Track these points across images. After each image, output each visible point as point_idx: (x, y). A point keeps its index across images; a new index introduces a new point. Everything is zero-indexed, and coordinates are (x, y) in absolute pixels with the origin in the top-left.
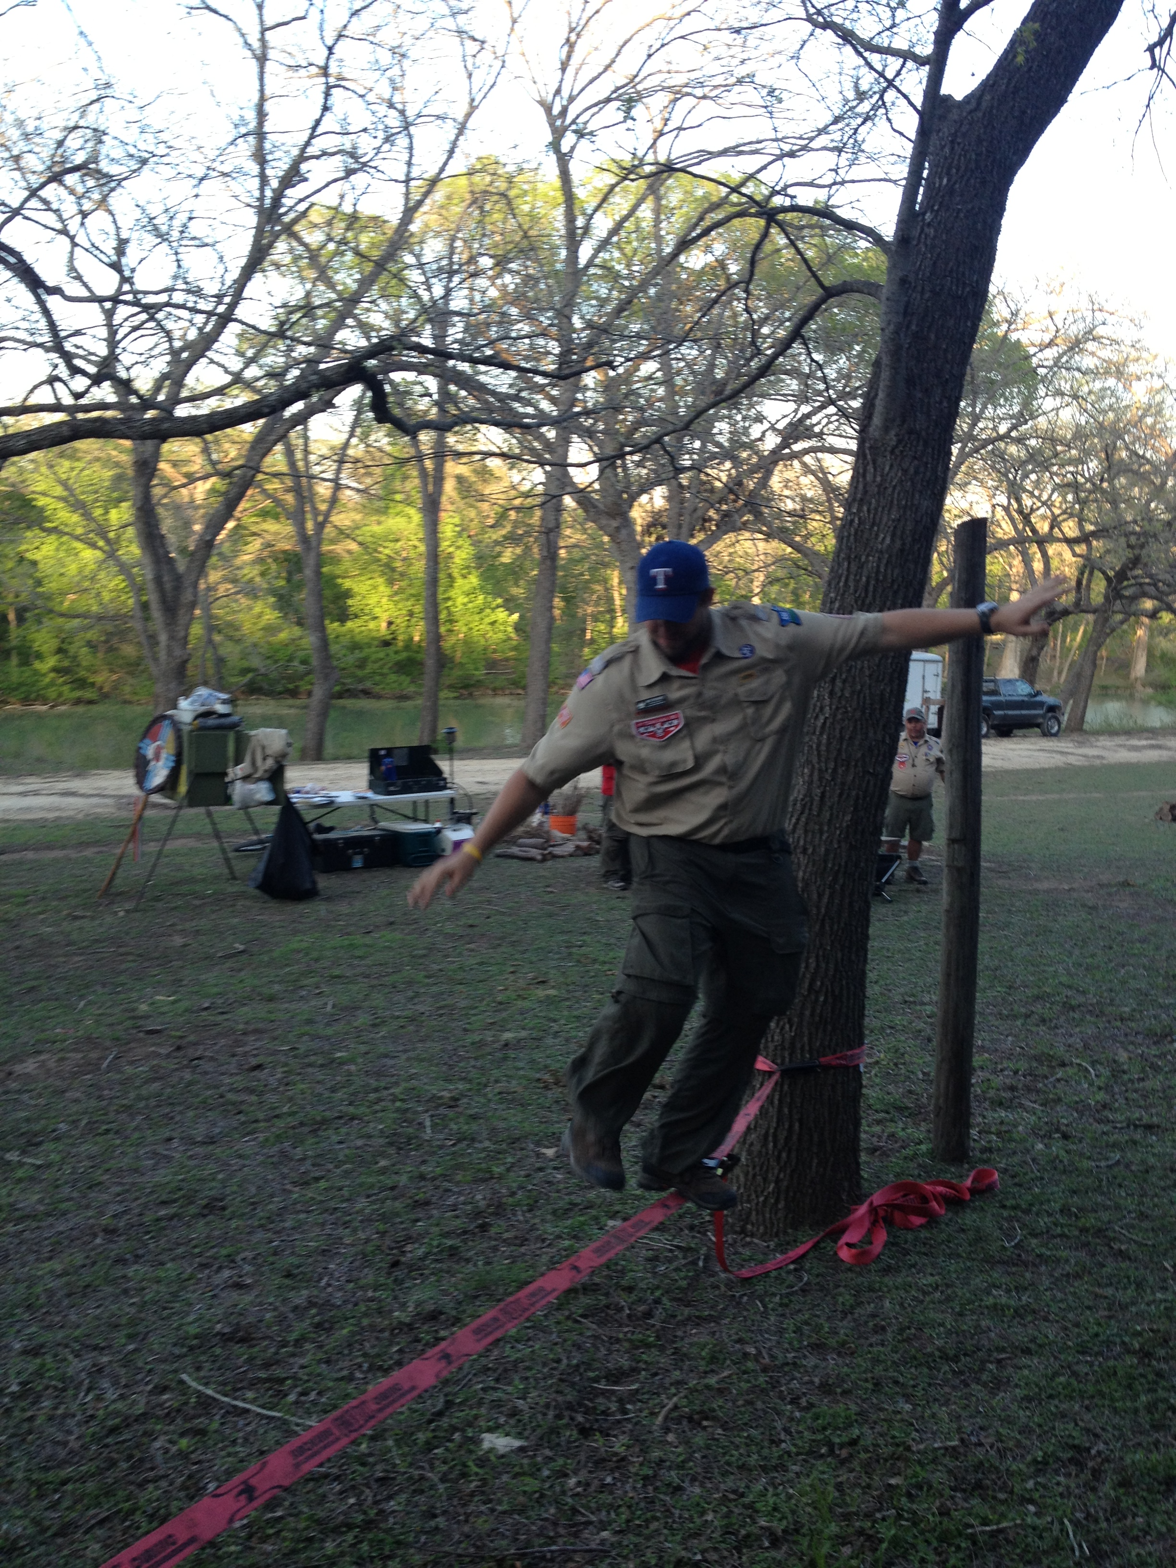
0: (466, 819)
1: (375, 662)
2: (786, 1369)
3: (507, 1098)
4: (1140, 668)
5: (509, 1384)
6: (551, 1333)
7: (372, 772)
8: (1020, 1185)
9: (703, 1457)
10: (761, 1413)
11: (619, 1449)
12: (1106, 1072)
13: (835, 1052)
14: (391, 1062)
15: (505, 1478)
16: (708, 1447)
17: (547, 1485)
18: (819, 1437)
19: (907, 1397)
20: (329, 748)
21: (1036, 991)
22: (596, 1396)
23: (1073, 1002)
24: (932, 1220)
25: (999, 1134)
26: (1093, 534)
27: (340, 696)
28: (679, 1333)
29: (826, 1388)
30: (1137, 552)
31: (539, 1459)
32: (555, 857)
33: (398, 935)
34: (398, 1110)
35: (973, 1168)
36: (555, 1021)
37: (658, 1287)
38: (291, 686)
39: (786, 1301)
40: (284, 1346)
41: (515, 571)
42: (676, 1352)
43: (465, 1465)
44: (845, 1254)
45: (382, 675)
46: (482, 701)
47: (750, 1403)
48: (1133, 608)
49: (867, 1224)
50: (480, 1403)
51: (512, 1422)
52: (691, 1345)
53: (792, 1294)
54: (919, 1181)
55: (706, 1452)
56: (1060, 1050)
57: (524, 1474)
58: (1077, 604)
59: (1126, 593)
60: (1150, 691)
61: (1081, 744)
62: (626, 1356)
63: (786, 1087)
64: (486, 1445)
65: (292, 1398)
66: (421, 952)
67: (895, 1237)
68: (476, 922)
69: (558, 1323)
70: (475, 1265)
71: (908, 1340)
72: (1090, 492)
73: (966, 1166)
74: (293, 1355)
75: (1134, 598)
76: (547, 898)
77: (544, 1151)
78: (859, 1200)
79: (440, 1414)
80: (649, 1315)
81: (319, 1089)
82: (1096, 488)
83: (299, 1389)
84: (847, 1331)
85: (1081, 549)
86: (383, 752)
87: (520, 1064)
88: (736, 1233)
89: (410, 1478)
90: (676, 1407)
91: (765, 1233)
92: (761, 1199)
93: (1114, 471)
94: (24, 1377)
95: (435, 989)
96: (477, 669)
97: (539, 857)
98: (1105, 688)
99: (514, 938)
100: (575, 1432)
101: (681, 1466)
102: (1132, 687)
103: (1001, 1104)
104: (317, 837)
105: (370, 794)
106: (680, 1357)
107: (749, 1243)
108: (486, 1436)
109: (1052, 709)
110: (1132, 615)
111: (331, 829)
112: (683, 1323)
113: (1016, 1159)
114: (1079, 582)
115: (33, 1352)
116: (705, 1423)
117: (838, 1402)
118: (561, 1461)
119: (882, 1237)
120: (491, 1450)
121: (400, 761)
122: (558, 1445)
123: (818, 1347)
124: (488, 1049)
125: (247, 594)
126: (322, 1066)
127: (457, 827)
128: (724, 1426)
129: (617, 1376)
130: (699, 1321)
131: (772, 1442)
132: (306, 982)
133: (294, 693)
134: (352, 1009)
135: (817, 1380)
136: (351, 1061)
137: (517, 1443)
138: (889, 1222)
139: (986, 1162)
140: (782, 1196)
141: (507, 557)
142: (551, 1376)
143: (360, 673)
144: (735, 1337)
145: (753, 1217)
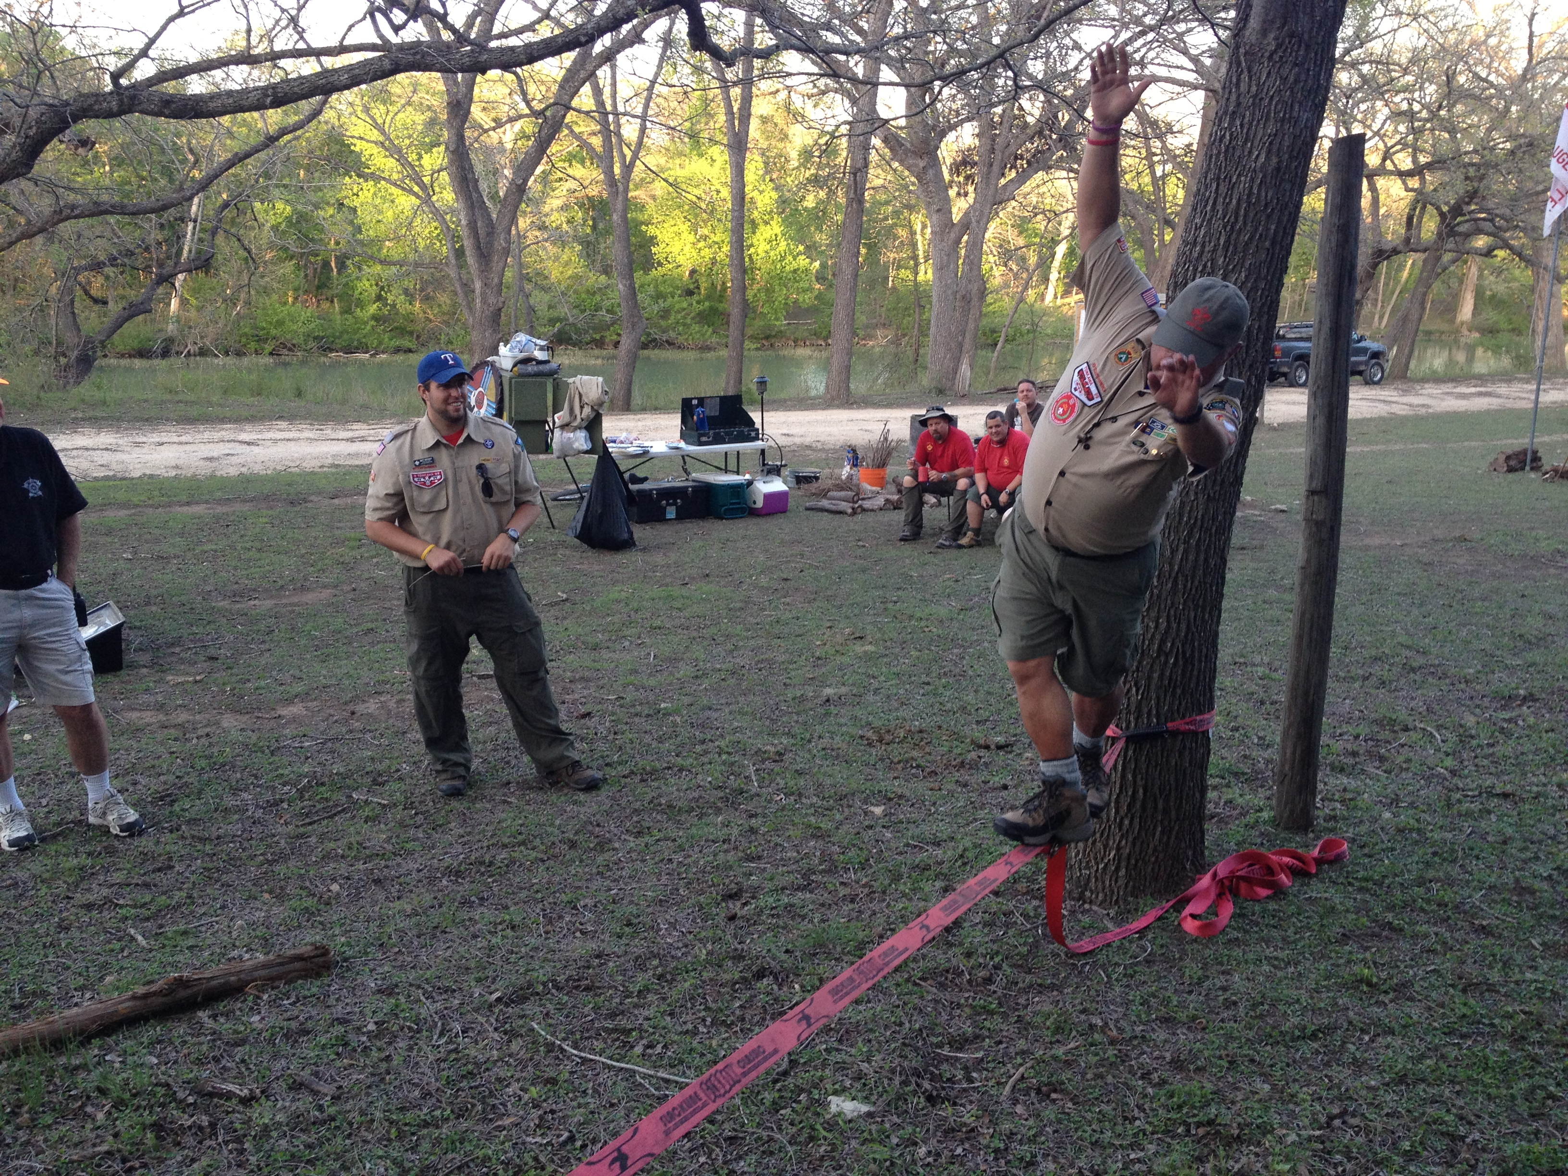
0: (776, 471)
1: (678, 312)
2: (1135, 1042)
3: (832, 754)
4: (1466, 311)
5: (852, 1046)
6: (891, 995)
7: (684, 422)
8: (1370, 856)
9: (1055, 1132)
10: (1111, 1088)
11: (968, 1119)
12: (1453, 738)
13: (1184, 717)
14: (715, 715)
15: (854, 1143)
16: (1059, 1122)
17: (897, 1154)
18: (1173, 1115)
19: (1266, 1077)
20: (637, 399)
21: (1374, 652)
22: (941, 1062)
23: (1414, 664)
24: (1278, 892)
25: (1343, 801)
26: (1429, 166)
27: (645, 346)
28: (1022, 1001)
29: (1177, 1064)
30: (1476, 184)
31: (887, 1125)
32: (864, 510)
33: (713, 587)
34: (724, 763)
35: (1318, 838)
36: (874, 677)
37: (997, 953)
38: (598, 337)
39: (1130, 971)
40: (627, 997)
41: (819, 216)
42: (1020, 1019)
43: (812, 1128)
44: (1190, 926)
45: (684, 325)
46: (785, 352)
47: (1100, 1076)
48: (1467, 246)
49: (1213, 895)
50: (824, 1065)
51: (858, 1085)
52: (1035, 1014)
53: (1136, 964)
54: (1263, 850)
55: (1056, 1126)
56: (1402, 715)
57: (872, 1141)
58: (1407, 241)
59: (1462, 229)
60: (1477, 335)
61: (1405, 392)
62: (968, 1023)
63: (1130, 753)
64: (833, 1109)
65: (638, 1050)
66: (738, 605)
67: (1241, 908)
68: (791, 576)
69: (898, 985)
70: (811, 921)
71: (1261, 1016)
72: (1427, 120)
73: (1311, 835)
74: (636, 1006)
75: (1467, 236)
76: (859, 552)
77: (872, 808)
78: (1201, 868)
79: (785, 1073)
80: (989, 980)
81: (647, 739)
82: (1434, 115)
83: (645, 1042)
84: (1197, 1005)
85: (1414, 183)
86: (695, 402)
87: (843, 721)
88: (1073, 899)
89: (760, 1138)
90: (1023, 1077)
91: (1104, 901)
92: (1101, 866)
93: (1454, 97)
94: (380, 1017)
95: (752, 642)
96: (777, 319)
97: (850, 511)
98: (1429, 333)
99: (829, 593)
100: (922, 1100)
101: (1032, 1140)
102: (1458, 331)
103: (1342, 770)
104: (633, 487)
105: (682, 445)
106: (1023, 1025)
107: (1088, 911)
108: (833, 1099)
109: (1376, 355)
110: (1462, 254)
111: (645, 479)
112: (1025, 991)
113: (1363, 829)
114: (1410, 219)
115: (389, 991)
116: (1054, 1096)
117: (1191, 1079)
118: (910, 1129)
119: (1228, 909)
120: (839, 1114)
121: (712, 410)
122: (906, 1112)
123: (1167, 1021)
124: (809, 705)
125: (554, 243)
126: (648, 716)
127: (768, 478)
128: (1074, 1100)
129: (961, 1043)
130: (1042, 989)
131: (1125, 1118)
132: (627, 632)
133: (600, 344)
134: (674, 660)
135: (1168, 1056)
136: (677, 712)
137: (865, 1108)
138: (1235, 893)
139: (1331, 830)
140: (1123, 864)
141: (810, 202)
142: (894, 1040)
143: (663, 323)
144: (1080, 1007)
145: (1092, 884)
